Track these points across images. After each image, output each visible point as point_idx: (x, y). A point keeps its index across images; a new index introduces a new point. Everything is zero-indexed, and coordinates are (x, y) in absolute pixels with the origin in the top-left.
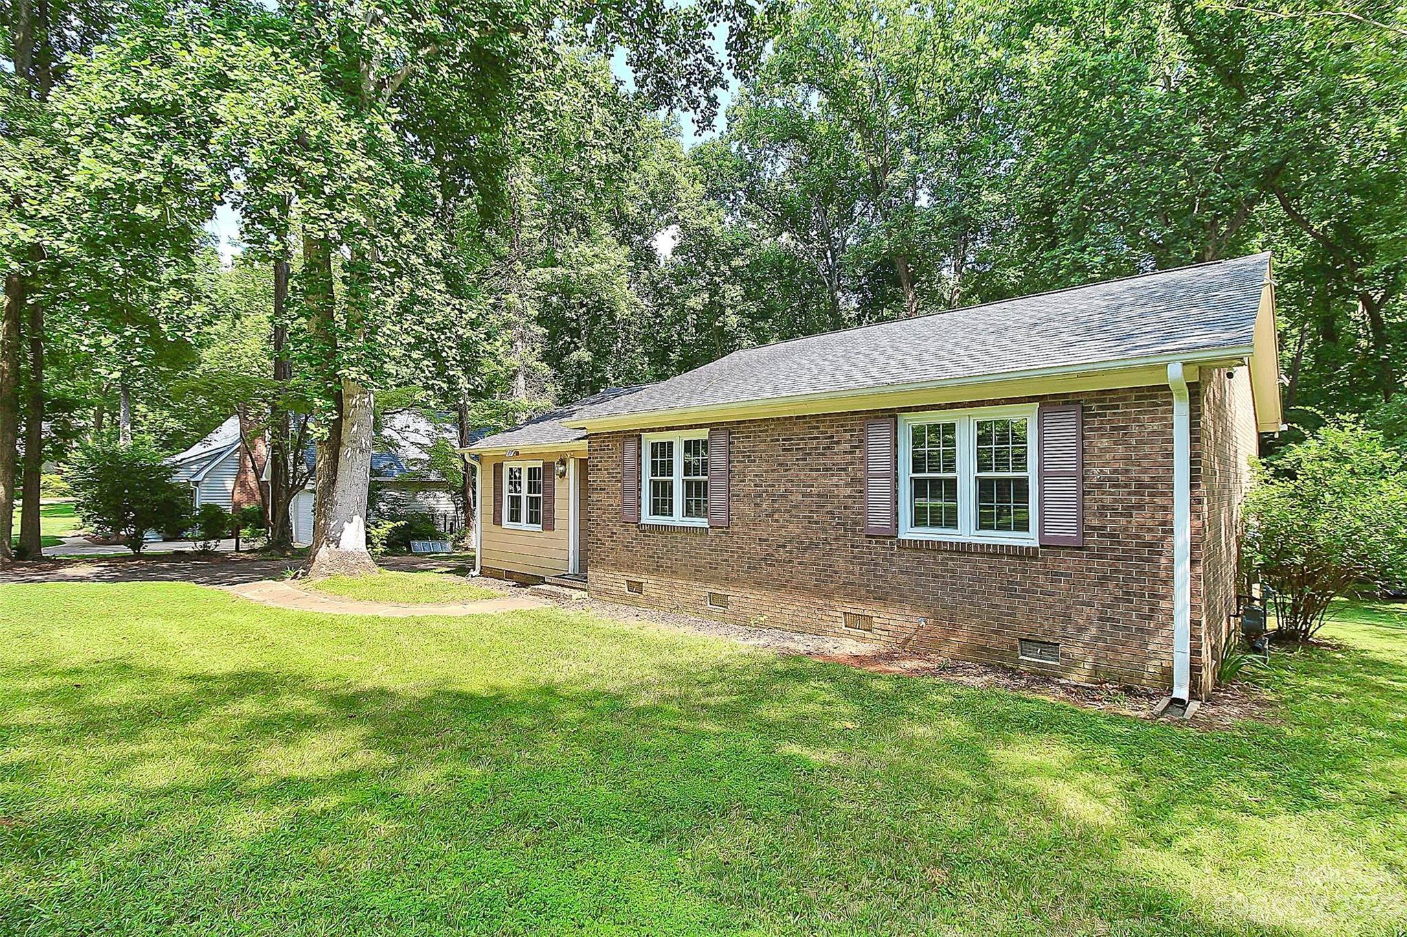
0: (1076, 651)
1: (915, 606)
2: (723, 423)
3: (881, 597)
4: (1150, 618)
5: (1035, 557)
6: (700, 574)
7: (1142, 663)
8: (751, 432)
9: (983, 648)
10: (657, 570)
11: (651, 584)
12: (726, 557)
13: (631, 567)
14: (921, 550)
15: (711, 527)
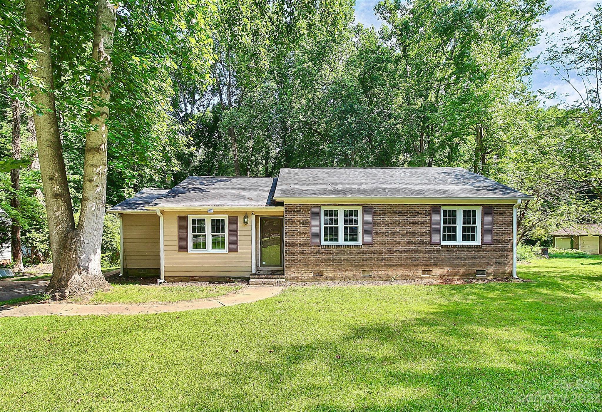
0: (490, 271)
1: (447, 265)
2: (370, 204)
3: (436, 264)
4: (506, 260)
5: (481, 248)
6: (357, 264)
7: (505, 272)
8: (384, 208)
9: (467, 275)
10: (332, 265)
11: (329, 271)
12: (371, 256)
13: (316, 265)
14: (449, 248)
15: (363, 245)
